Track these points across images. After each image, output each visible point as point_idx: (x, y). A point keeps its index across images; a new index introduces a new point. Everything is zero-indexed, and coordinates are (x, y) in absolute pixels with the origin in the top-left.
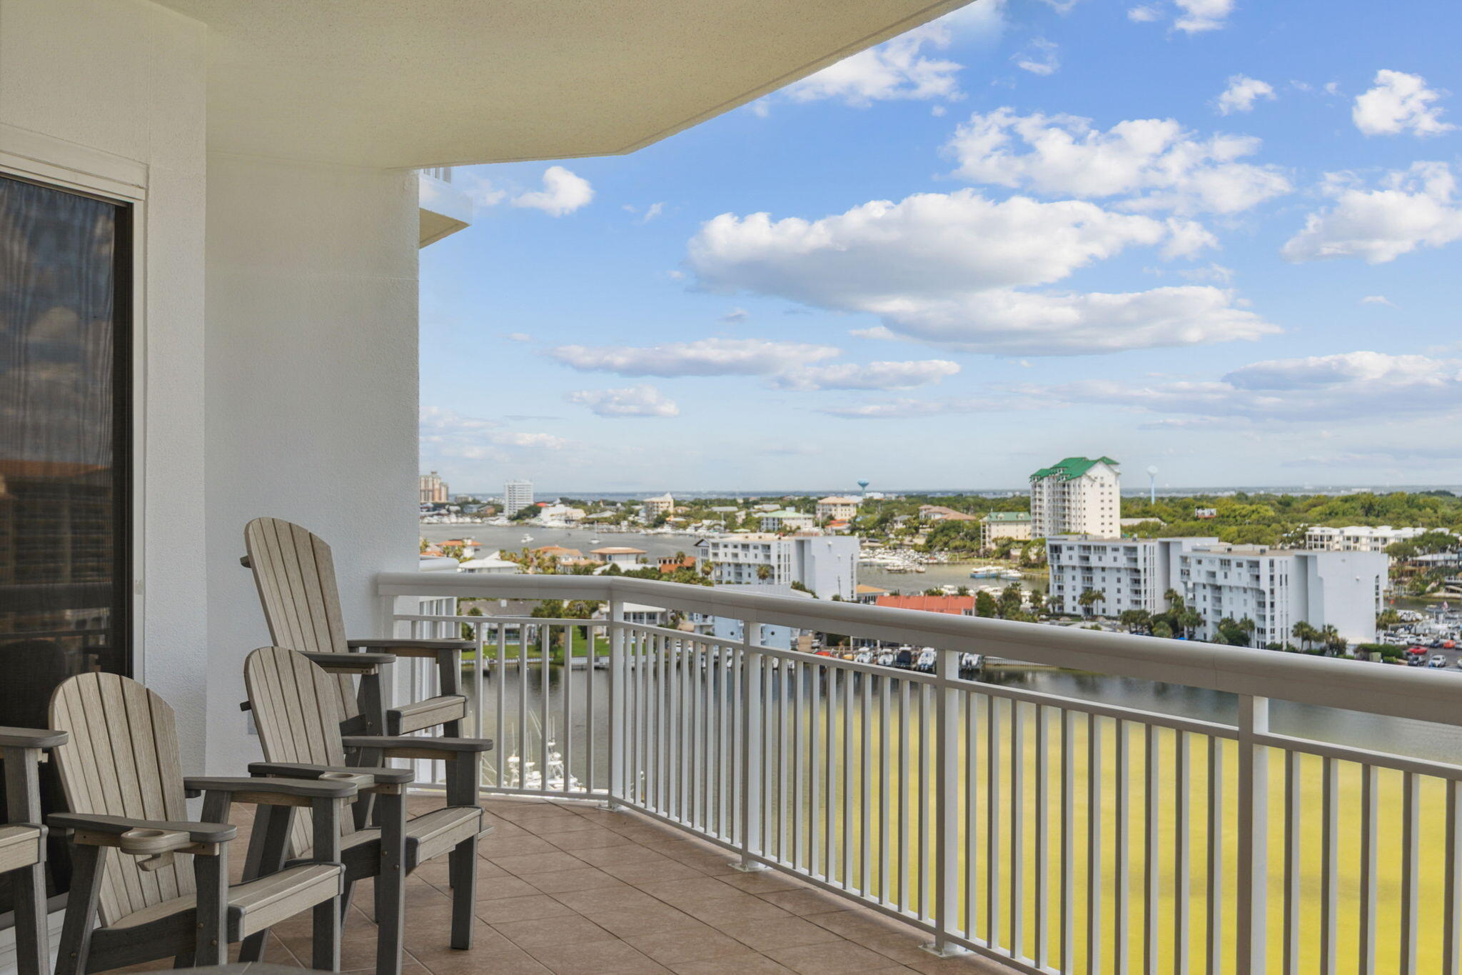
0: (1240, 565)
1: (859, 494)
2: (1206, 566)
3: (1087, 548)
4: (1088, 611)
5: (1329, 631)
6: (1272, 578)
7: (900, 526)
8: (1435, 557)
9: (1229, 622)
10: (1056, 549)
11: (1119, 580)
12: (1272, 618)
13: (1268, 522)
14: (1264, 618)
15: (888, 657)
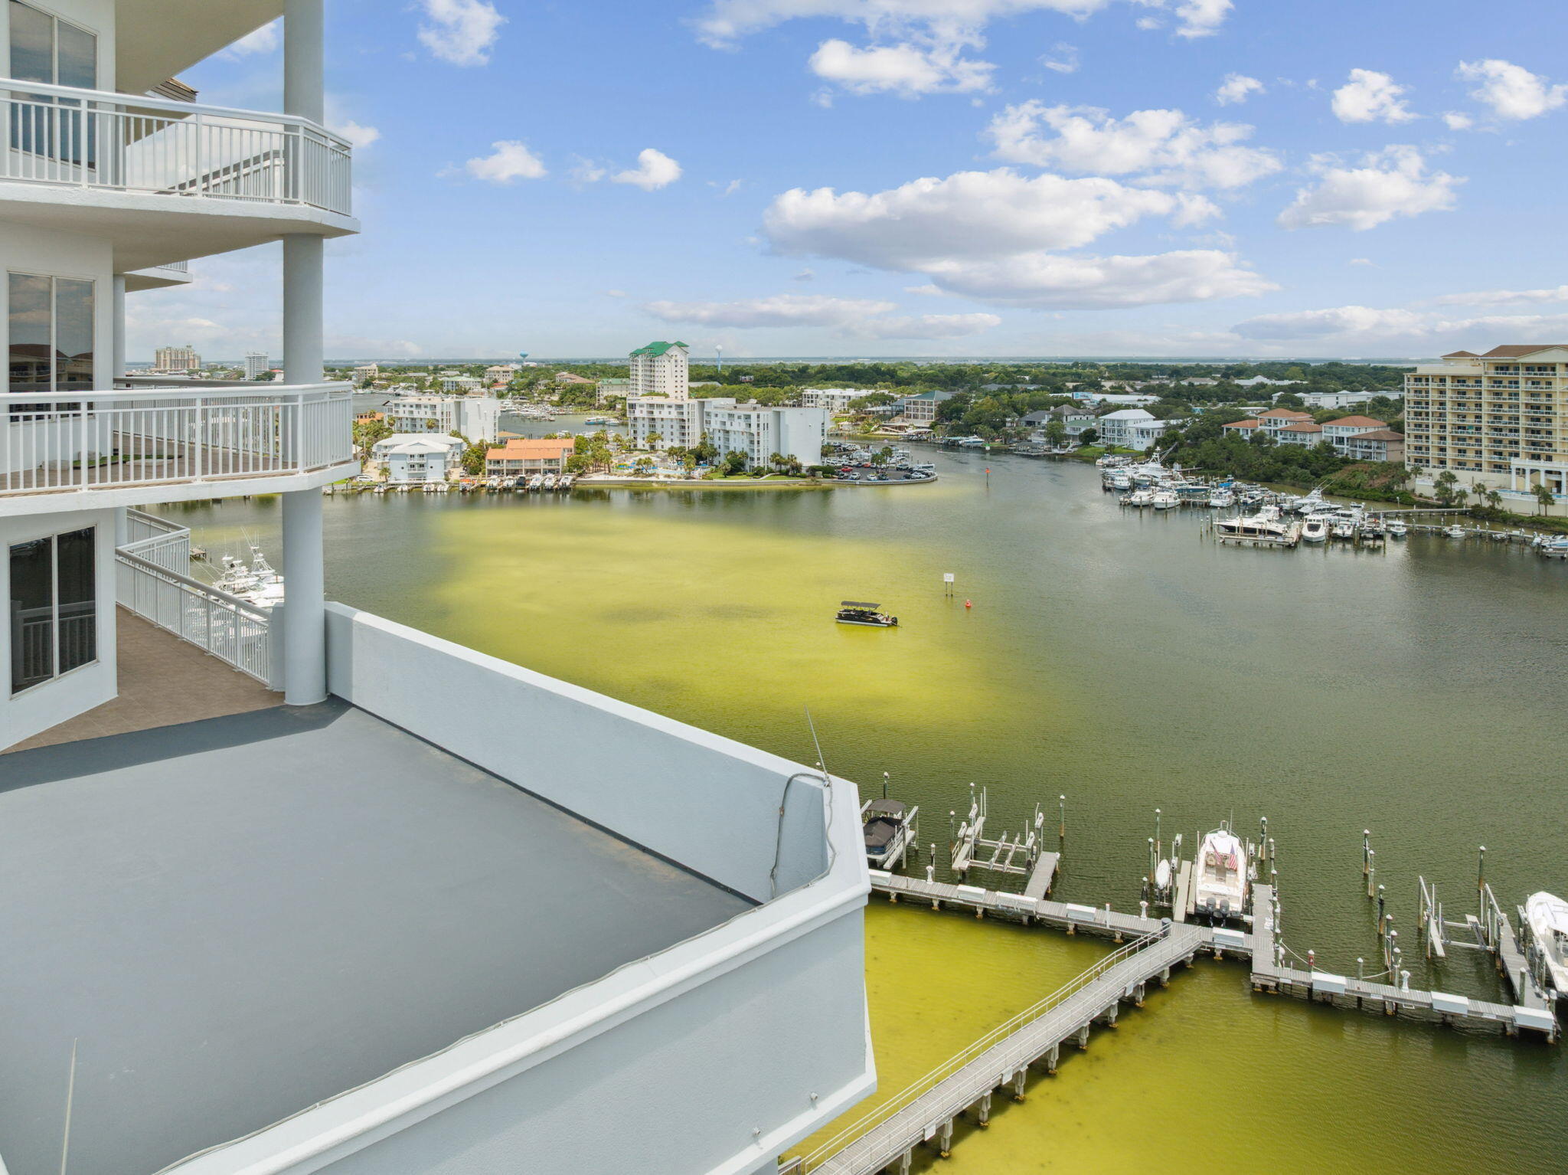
0: (740, 417)
2: (720, 419)
3: (652, 406)
4: (652, 447)
5: (792, 458)
6: (758, 425)
7: (542, 388)
8: (878, 408)
9: (733, 453)
10: (632, 406)
11: (672, 427)
12: (759, 451)
13: (783, 385)
14: (753, 451)
15: (510, 482)
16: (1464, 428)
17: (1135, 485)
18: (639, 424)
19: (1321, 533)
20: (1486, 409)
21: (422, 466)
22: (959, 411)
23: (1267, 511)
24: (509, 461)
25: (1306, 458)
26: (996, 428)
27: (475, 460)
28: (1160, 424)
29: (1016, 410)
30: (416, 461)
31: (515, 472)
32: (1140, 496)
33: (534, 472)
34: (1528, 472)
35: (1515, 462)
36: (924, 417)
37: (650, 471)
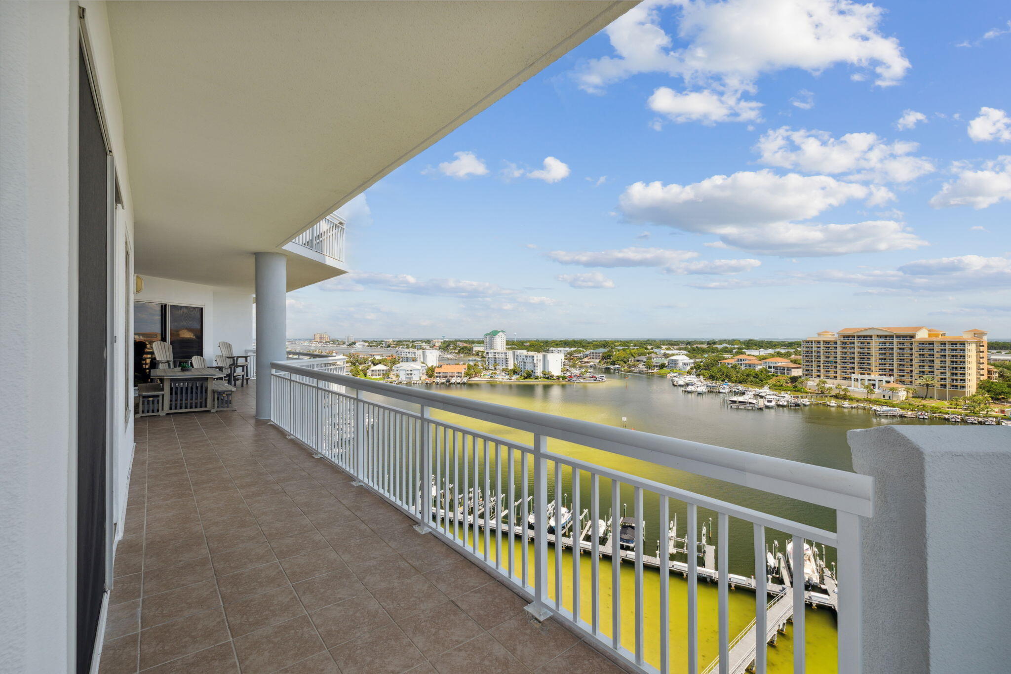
0: (530, 357)
1: (442, 339)
2: (522, 357)
3: (495, 353)
4: (495, 369)
5: (550, 373)
6: (537, 360)
7: (452, 347)
8: (578, 355)
9: (527, 370)
10: (488, 353)
11: (503, 361)
12: (537, 370)
13: (541, 346)
14: (535, 370)
15: (444, 380)
16: (829, 362)
17: (687, 385)
18: (490, 360)
19: (773, 404)
20: (839, 355)
21: (411, 374)
22: (610, 356)
23: (748, 394)
24: (443, 373)
25: (756, 374)
26: (625, 363)
27: (430, 372)
28: (692, 361)
29: (633, 356)
30: (410, 372)
31: (446, 377)
32: (690, 388)
33: (452, 377)
34: (859, 380)
35: (853, 376)
36: (596, 358)
37: (496, 377)
